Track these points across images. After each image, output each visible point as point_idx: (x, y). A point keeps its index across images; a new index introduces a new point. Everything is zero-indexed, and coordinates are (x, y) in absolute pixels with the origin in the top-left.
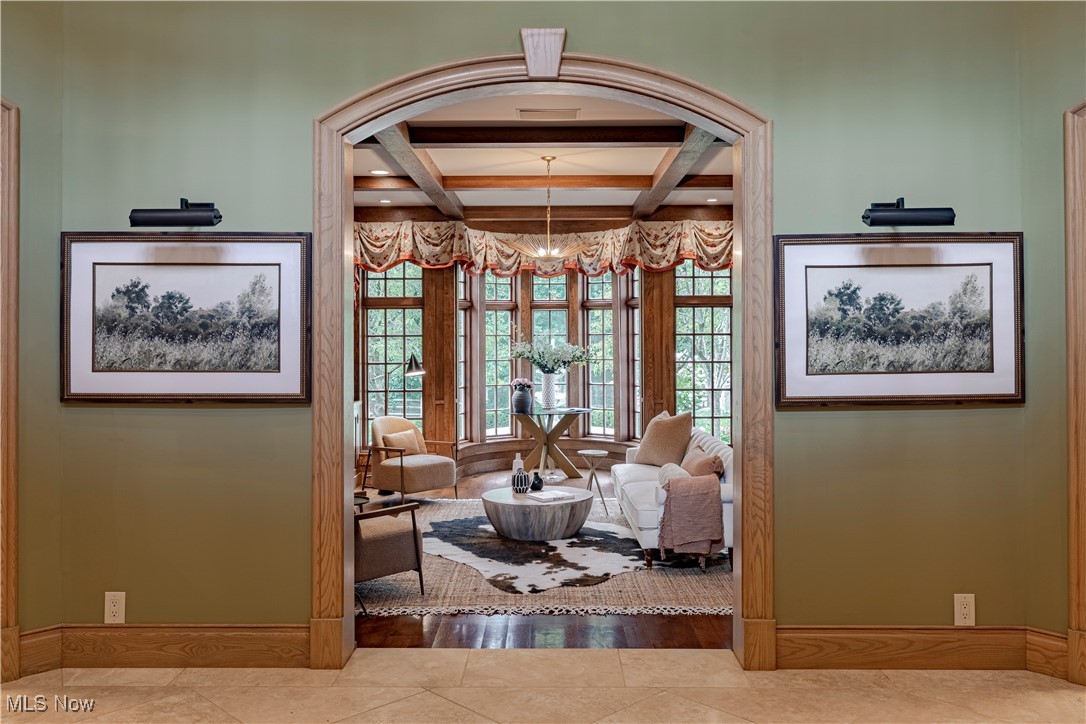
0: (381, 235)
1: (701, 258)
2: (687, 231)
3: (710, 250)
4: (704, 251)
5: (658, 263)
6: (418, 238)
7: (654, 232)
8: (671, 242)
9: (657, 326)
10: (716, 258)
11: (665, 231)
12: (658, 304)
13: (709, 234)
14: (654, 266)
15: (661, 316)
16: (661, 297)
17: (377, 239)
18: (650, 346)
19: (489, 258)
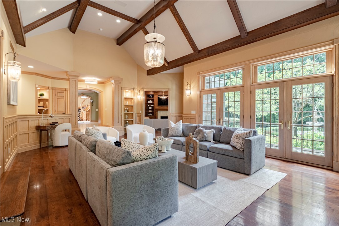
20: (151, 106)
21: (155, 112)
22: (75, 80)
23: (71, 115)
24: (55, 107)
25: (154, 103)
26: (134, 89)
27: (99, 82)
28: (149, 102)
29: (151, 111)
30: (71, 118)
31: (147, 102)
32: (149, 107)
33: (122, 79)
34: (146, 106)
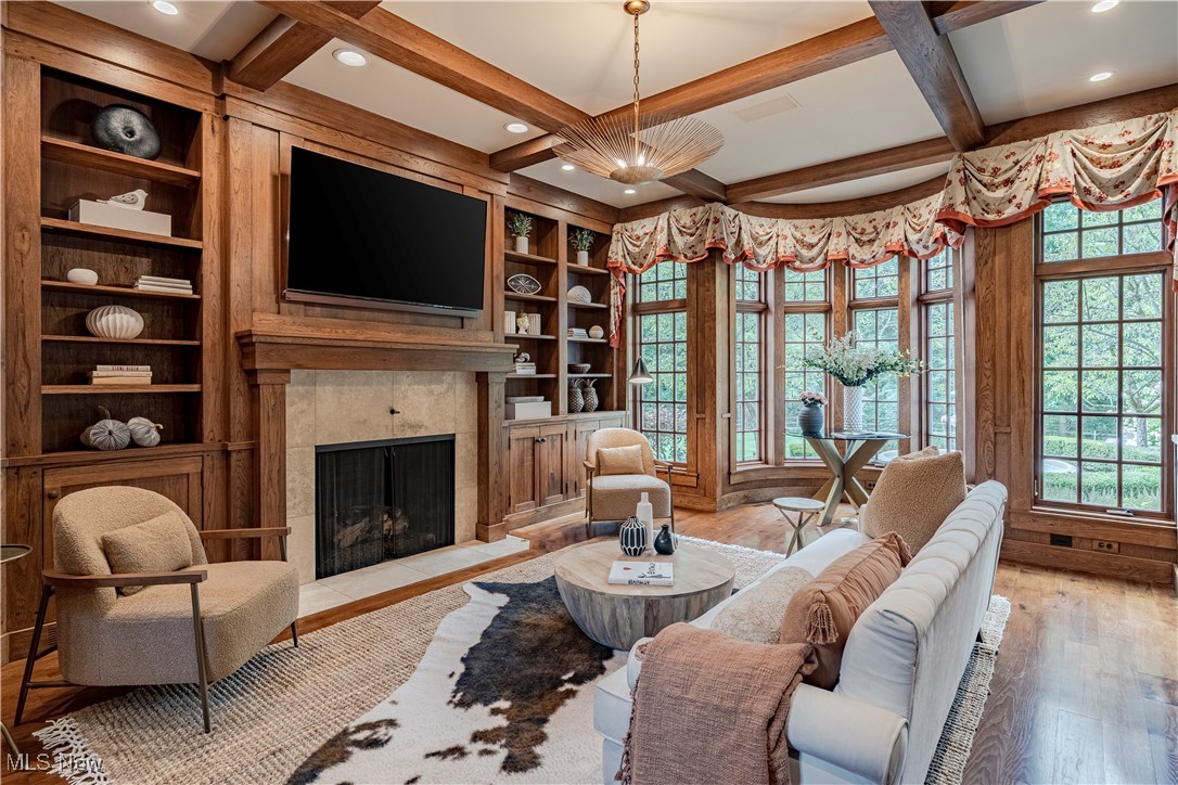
0: (640, 233)
1: (1087, 191)
2: (1056, 150)
3: (1106, 174)
4: (1093, 178)
5: (999, 212)
6: (674, 230)
7: (992, 165)
8: (1024, 174)
9: (1000, 313)
10: (1119, 185)
11: (1013, 159)
12: (1004, 277)
13: (1104, 147)
14: (990, 217)
15: (1009, 296)
16: (1009, 266)
17: (638, 238)
18: (987, 344)
19: (781, 250)
20: (143, 284)
28: (93, 214)
29: (137, 377)
32: (95, 299)
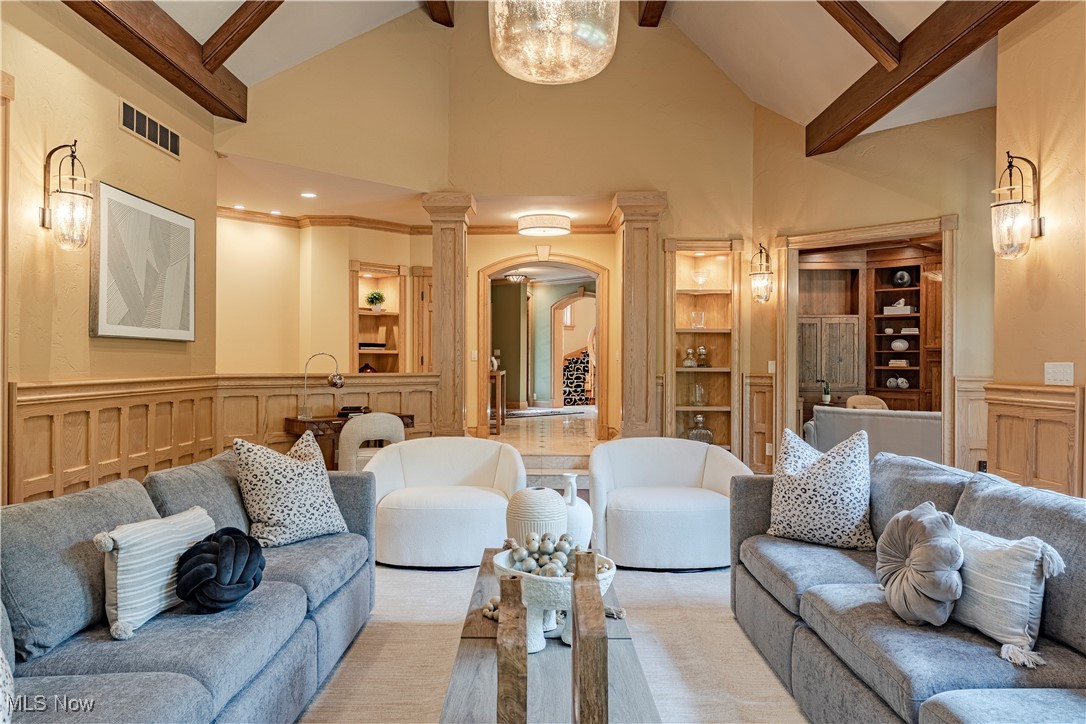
20: (905, 331)
21: (928, 370)
22: (452, 226)
23: (437, 380)
24: (421, 345)
25: (921, 315)
26: (732, 242)
27: (578, 228)
28: (888, 311)
29: (902, 364)
30: (434, 393)
31: (882, 312)
32: (892, 338)
33: (662, 196)
34: (874, 334)
